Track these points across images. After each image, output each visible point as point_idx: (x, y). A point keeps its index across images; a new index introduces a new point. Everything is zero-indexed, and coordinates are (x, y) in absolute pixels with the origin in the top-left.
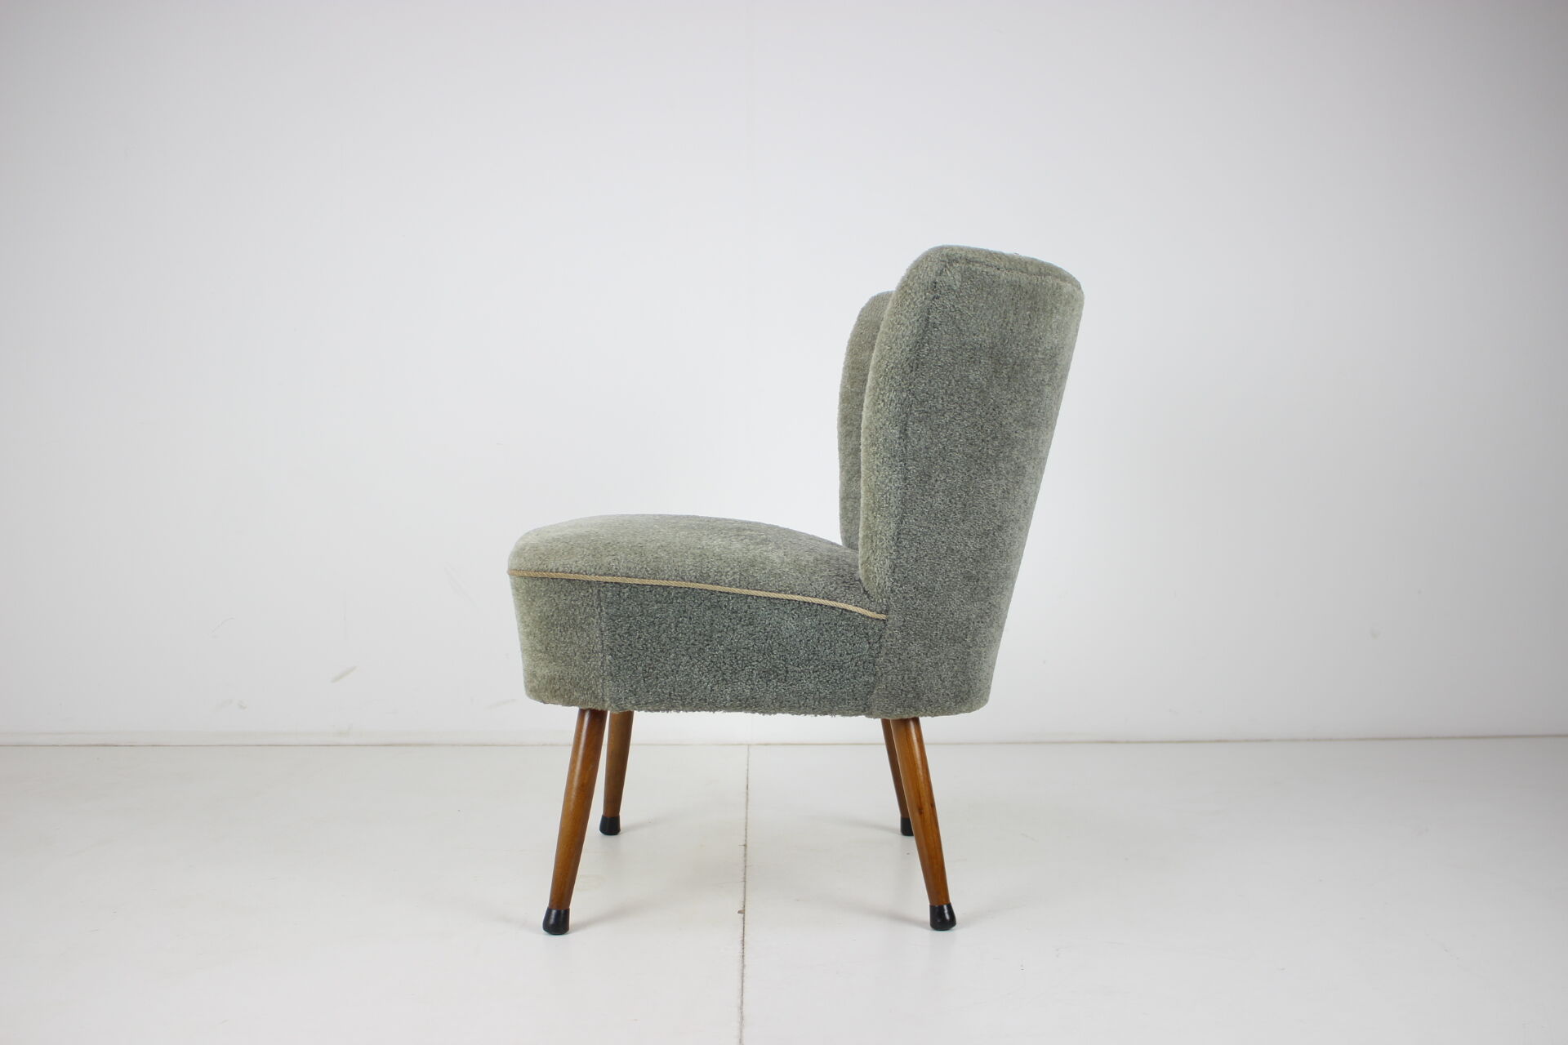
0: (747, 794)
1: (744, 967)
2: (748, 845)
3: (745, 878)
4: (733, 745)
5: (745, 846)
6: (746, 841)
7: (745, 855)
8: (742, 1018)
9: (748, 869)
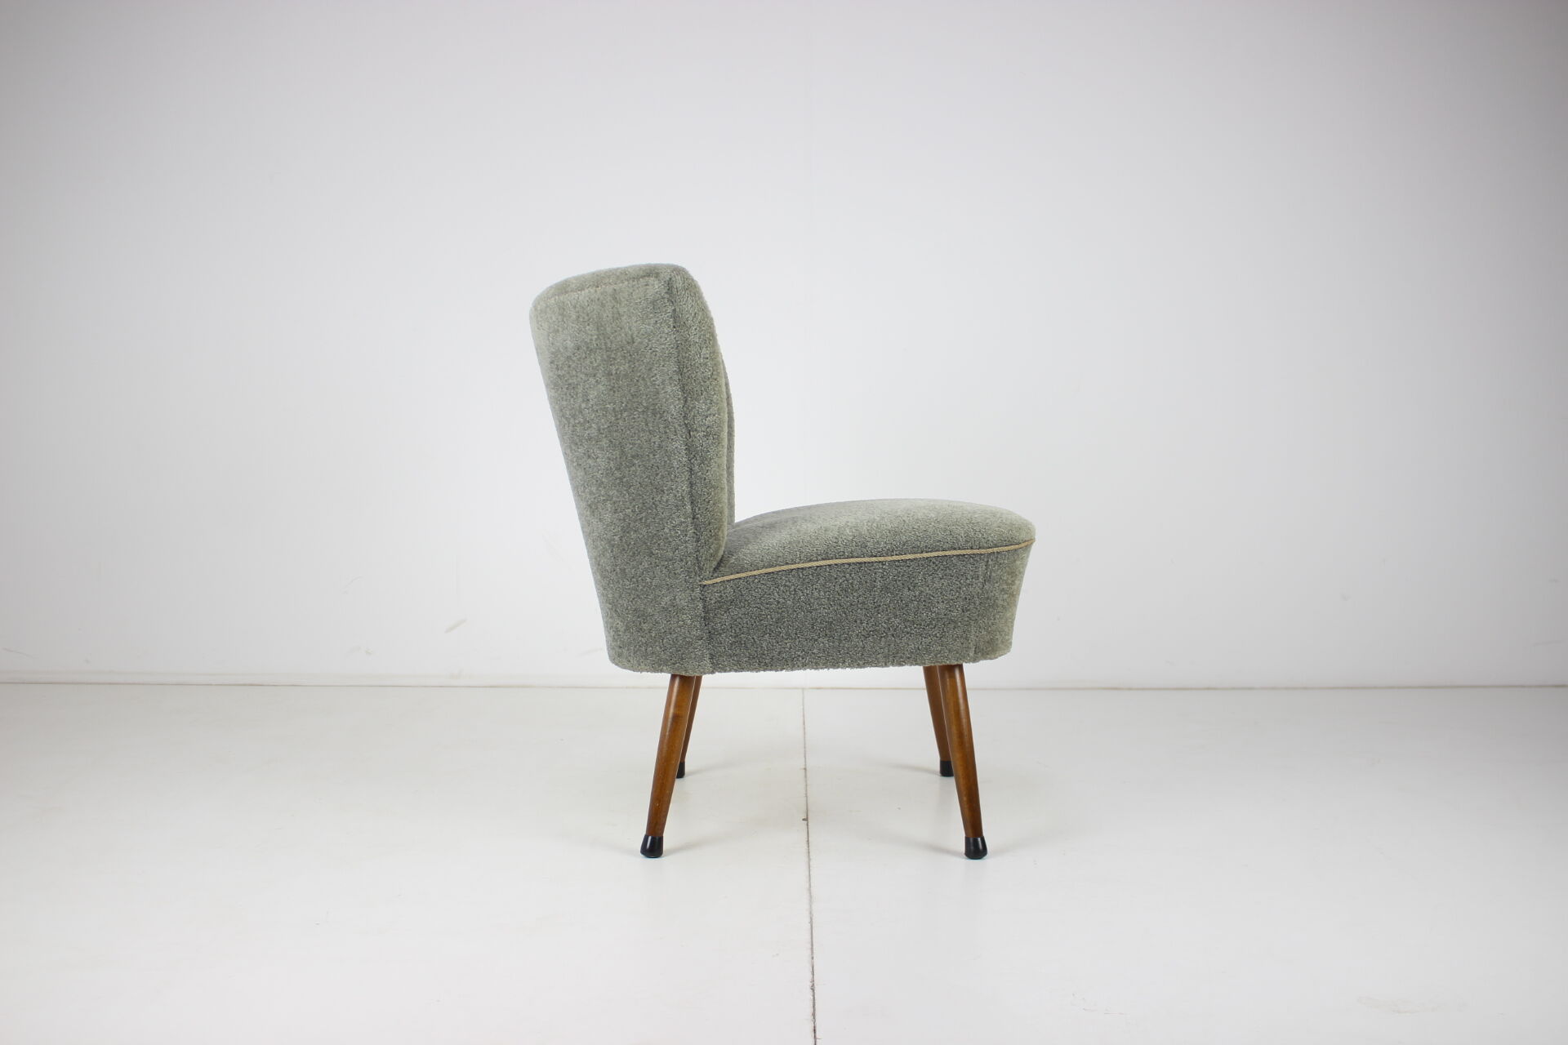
0: (804, 729)
1: (809, 859)
2: (808, 769)
3: (806, 794)
4: (789, 688)
5: (805, 769)
6: (805, 765)
7: (806, 776)
8: (811, 897)
9: (808, 787)
